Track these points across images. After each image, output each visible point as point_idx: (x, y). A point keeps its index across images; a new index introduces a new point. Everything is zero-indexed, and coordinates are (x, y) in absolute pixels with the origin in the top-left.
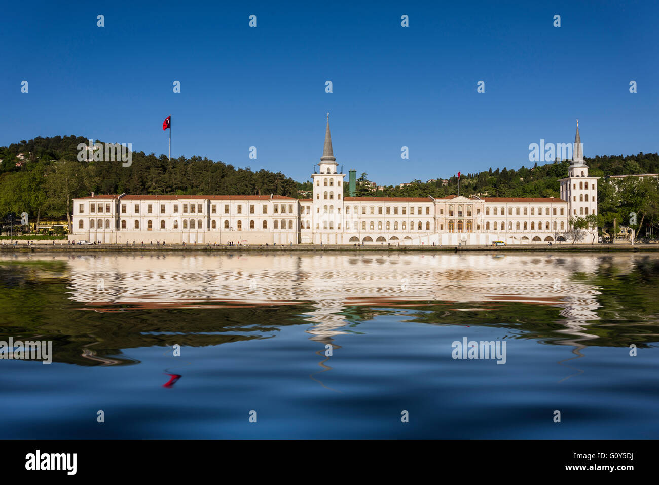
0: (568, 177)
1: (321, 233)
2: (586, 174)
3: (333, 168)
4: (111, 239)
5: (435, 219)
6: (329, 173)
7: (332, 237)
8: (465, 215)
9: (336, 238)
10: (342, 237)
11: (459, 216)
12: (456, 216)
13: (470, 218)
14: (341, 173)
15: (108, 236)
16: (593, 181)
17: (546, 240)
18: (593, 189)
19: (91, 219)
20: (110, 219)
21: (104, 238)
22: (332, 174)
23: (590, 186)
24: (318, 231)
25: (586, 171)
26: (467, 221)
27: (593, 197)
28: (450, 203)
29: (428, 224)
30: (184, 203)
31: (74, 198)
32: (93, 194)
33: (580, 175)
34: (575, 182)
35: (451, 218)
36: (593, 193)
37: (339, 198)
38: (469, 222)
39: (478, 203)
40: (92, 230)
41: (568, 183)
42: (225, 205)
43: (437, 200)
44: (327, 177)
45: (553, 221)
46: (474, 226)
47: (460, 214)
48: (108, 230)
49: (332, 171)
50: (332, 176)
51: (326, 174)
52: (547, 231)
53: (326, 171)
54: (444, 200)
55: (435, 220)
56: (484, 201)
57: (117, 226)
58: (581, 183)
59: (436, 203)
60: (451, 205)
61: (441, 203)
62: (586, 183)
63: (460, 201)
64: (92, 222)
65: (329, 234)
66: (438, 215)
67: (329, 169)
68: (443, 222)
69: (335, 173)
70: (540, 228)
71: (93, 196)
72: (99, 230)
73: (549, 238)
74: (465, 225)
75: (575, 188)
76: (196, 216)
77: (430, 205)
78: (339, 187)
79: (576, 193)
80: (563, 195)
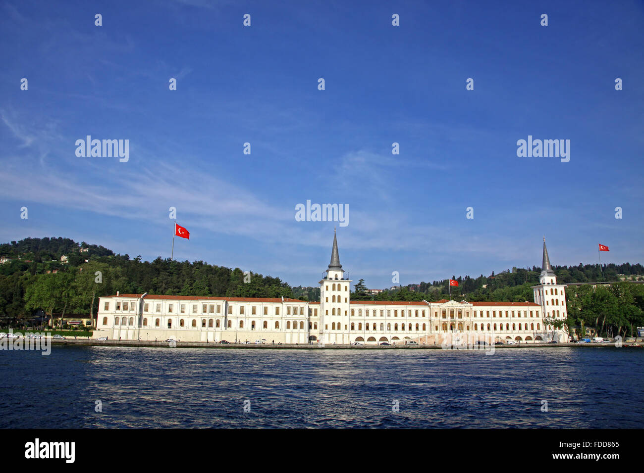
0: (541, 284)
1: (329, 334)
2: (555, 282)
3: (340, 274)
4: (134, 336)
5: (430, 320)
6: (336, 279)
7: (340, 336)
8: (457, 318)
9: (343, 338)
10: (349, 337)
11: (451, 318)
12: (449, 318)
13: (460, 320)
14: (347, 279)
15: (131, 333)
16: (561, 288)
17: (526, 339)
18: (562, 294)
19: (116, 316)
20: (134, 317)
21: (127, 335)
22: (339, 280)
23: (559, 292)
24: (327, 331)
25: (554, 279)
26: (458, 323)
27: (563, 302)
28: (443, 307)
29: (424, 325)
30: (203, 304)
31: (101, 296)
32: (118, 293)
33: (550, 282)
34: (546, 288)
35: (445, 320)
36: (562, 298)
37: (346, 301)
38: (460, 324)
39: (467, 307)
40: (116, 327)
41: (541, 290)
42: (241, 307)
43: (432, 304)
44: (335, 283)
45: (531, 323)
46: (465, 327)
47: (452, 316)
48: (131, 327)
49: (340, 277)
50: (340, 281)
51: (334, 280)
52: (526, 331)
53: (334, 277)
54: (438, 304)
55: (431, 322)
56: (472, 305)
57: (140, 323)
58: (552, 290)
59: (432, 307)
60: (444, 309)
61: (435, 306)
62: (556, 290)
63: (452, 305)
64: (117, 319)
65: (336, 334)
66: (433, 318)
67: (336, 275)
68: (438, 323)
69: (342, 279)
70: (520, 328)
71: (118, 295)
72: (123, 327)
73: (529, 338)
74: (456, 326)
75: (547, 294)
76: (215, 316)
77: (426, 308)
78: (346, 292)
79: (548, 298)
80: (537, 300)
